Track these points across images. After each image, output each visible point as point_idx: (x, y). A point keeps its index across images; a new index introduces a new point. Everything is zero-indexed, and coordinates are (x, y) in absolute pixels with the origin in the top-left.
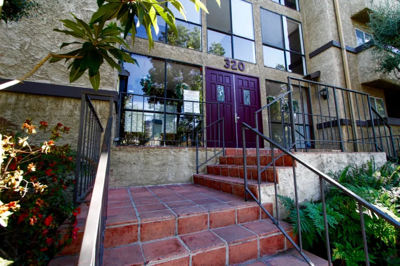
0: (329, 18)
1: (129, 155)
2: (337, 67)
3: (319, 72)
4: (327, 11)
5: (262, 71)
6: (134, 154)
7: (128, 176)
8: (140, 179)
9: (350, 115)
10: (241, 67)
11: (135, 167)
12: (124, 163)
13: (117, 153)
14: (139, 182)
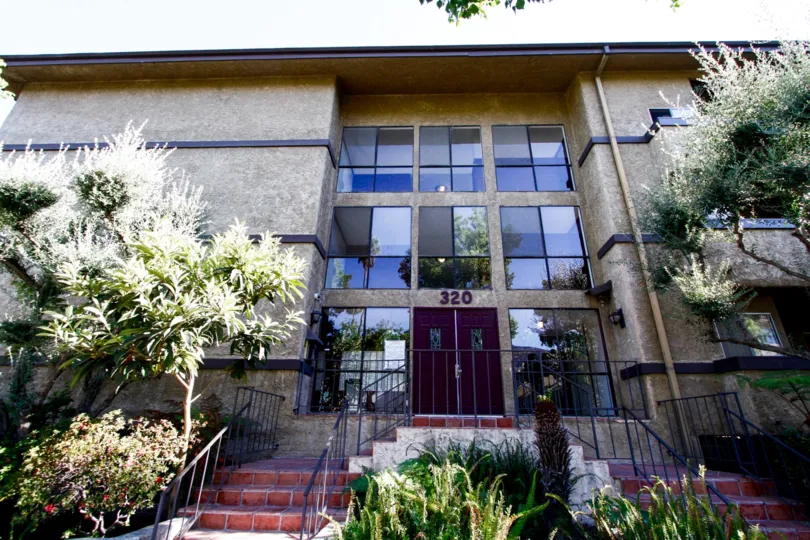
0: (608, 199)
1: (305, 423)
2: (628, 274)
3: (610, 283)
4: (605, 189)
5: (502, 297)
6: (310, 423)
7: (302, 445)
8: (314, 450)
9: (661, 355)
10: (467, 298)
11: (310, 437)
12: (300, 432)
13: (295, 422)
14: (313, 453)
